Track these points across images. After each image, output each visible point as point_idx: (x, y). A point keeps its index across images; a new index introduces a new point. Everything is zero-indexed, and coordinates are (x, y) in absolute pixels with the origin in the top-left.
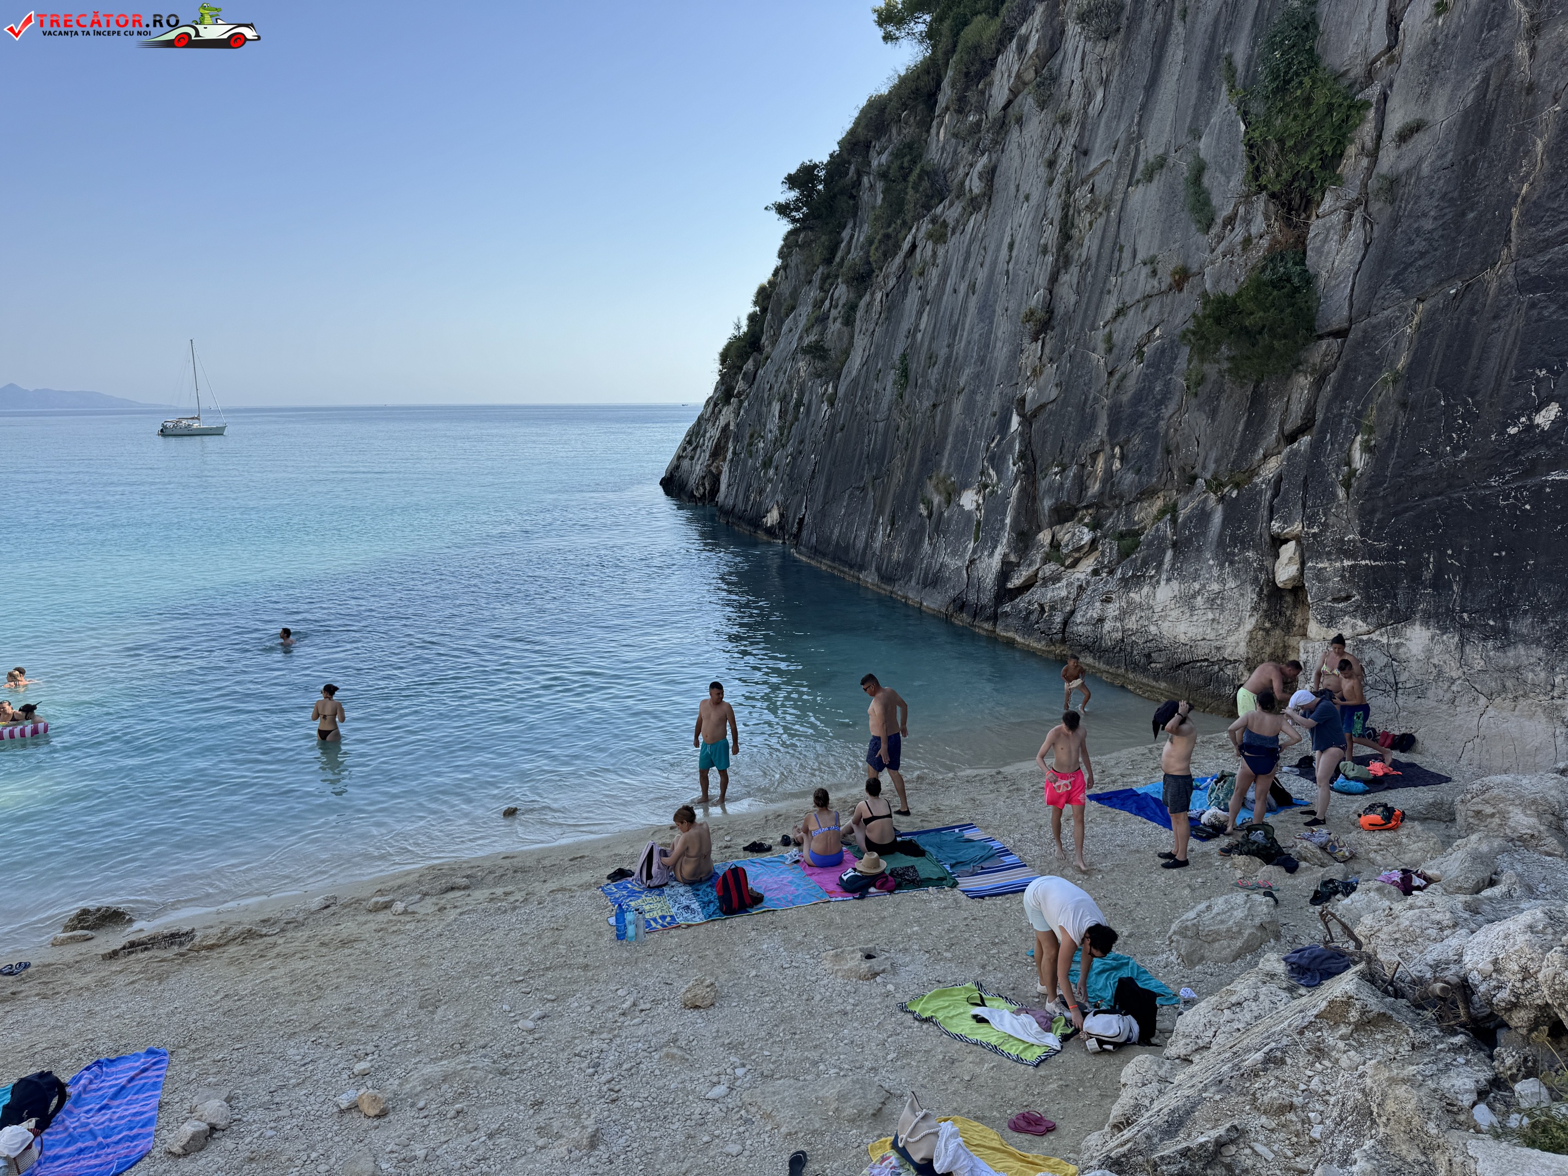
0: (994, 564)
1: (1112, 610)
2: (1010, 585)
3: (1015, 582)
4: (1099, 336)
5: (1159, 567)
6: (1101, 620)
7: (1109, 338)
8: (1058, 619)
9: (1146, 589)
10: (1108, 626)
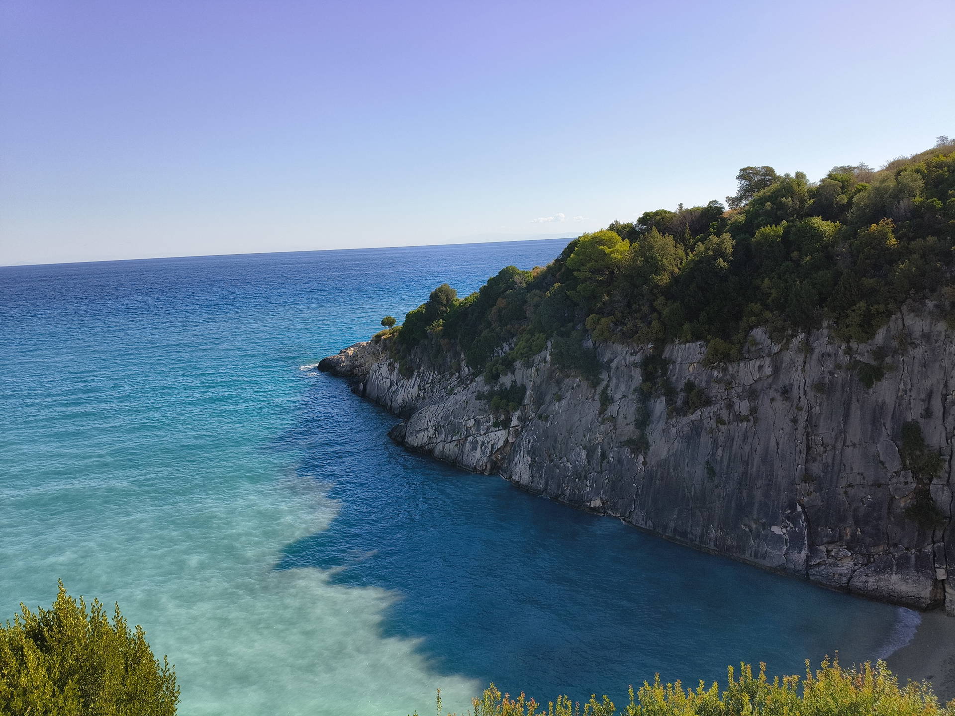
0: (802, 556)
1: (871, 579)
2: (810, 563)
3: (813, 562)
4: (842, 491)
5: (891, 570)
6: (867, 582)
7: (846, 493)
8: (845, 579)
9: (886, 575)
10: (870, 584)
